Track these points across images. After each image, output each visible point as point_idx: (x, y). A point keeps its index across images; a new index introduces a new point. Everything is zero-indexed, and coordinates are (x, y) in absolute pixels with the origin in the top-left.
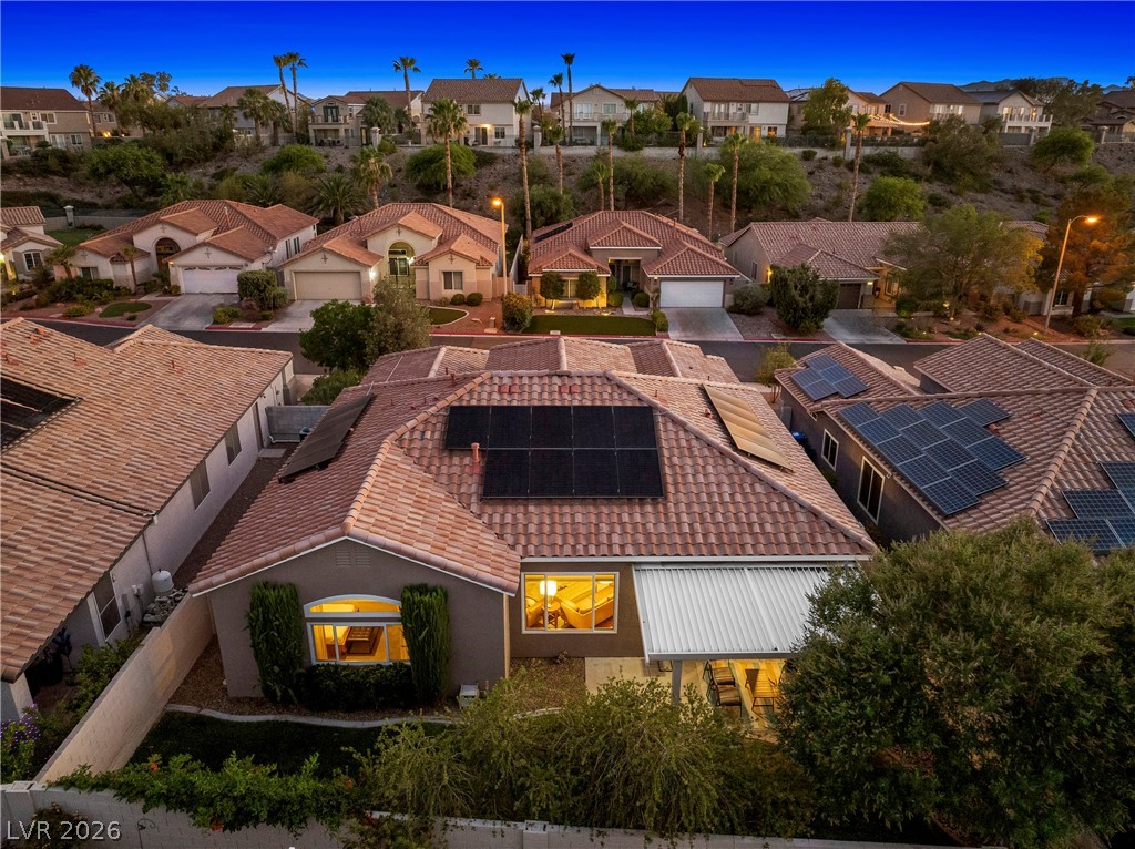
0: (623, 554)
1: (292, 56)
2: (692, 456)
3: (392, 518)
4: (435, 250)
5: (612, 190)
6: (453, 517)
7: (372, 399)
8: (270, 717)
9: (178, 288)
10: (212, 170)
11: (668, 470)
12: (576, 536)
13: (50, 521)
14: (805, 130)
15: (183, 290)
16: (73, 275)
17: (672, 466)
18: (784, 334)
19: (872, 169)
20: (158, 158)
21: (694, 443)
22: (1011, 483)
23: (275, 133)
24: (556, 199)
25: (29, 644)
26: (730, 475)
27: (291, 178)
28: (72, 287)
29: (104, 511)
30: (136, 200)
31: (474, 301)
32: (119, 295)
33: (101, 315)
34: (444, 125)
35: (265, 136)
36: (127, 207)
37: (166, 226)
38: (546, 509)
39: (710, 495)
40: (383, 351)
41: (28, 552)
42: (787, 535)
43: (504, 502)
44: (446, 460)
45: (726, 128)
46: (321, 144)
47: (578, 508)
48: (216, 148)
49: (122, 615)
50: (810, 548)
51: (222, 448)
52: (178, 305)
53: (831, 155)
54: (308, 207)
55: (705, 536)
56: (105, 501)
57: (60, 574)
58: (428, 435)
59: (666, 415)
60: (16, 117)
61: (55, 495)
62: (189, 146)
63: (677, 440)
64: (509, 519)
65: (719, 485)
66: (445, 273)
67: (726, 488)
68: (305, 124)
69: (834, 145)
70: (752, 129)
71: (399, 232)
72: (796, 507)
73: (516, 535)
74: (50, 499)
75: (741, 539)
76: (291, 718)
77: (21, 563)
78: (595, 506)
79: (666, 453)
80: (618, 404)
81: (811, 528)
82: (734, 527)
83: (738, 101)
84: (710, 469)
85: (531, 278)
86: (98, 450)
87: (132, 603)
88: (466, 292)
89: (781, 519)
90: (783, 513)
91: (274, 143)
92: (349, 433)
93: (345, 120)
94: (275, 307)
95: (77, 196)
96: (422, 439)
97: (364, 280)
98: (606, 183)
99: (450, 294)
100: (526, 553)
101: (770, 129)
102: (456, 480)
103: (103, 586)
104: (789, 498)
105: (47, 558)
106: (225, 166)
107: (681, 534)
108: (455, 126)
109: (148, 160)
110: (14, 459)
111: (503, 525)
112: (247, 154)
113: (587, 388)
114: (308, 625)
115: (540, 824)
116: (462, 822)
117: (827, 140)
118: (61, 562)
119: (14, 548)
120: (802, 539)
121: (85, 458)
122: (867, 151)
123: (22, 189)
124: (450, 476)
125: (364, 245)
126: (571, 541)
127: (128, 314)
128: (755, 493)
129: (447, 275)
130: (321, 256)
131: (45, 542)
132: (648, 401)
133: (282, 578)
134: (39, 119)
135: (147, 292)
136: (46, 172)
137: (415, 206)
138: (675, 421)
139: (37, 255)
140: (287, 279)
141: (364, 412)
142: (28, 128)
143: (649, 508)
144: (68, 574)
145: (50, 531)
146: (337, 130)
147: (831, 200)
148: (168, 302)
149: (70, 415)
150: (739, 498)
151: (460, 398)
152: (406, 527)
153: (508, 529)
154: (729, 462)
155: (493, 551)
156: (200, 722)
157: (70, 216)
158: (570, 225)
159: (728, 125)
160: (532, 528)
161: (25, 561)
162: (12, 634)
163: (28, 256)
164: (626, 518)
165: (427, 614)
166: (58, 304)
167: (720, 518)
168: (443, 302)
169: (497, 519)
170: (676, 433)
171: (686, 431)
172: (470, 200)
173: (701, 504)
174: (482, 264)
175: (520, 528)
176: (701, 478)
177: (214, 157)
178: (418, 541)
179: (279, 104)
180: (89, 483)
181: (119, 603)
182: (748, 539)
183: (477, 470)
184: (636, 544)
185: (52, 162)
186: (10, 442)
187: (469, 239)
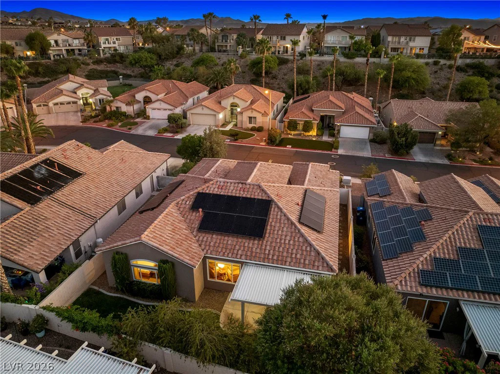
0: (240, 258)
1: (210, 14)
2: (280, 223)
3: (161, 235)
4: (248, 106)
5: (334, 79)
6: (184, 236)
7: (183, 181)
8: (119, 295)
9: (149, 116)
10: (175, 63)
11: (269, 227)
12: (226, 249)
13: (63, 219)
14: (438, 50)
15: (151, 117)
16: (113, 109)
17: (271, 226)
18: (392, 155)
19: (469, 70)
20: (155, 57)
21: (283, 217)
22: (416, 250)
23: (202, 47)
24: (308, 82)
25: (45, 262)
26: (292, 233)
27: (202, 69)
28: (112, 114)
29: (82, 217)
30: (145, 74)
31: (260, 129)
32: (128, 118)
33: (120, 126)
34: (262, 50)
35: (197, 48)
36: (142, 77)
37: (147, 91)
38: (219, 237)
39: (281, 239)
40: (205, 156)
41: (53, 230)
42: (305, 260)
43: (206, 233)
44: (191, 213)
45: (398, 48)
46: (220, 51)
47: (230, 238)
48: (178, 53)
49: (83, 253)
50: (311, 266)
51: (134, 193)
52: (149, 123)
53: (448, 63)
54: (206, 83)
55: (273, 256)
56: (83, 213)
57: (61, 239)
58: (187, 203)
59: (276, 204)
60: (107, 40)
61: (67, 210)
62: (167, 52)
63: (277, 215)
64: (205, 238)
65: (286, 236)
66: (249, 117)
67: (288, 238)
68: (214, 43)
69: (450, 58)
70: (411, 49)
71: (234, 99)
72: (312, 249)
73: (206, 245)
74: (65, 211)
75: (286, 259)
76: (125, 297)
77: (50, 234)
78: (237, 238)
79: (271, 220)
80: (260, 198)
81: (315, 259)
82: (285, 254)
83: (405, 36)
84: (285, 229)
85: (284, 121)
86: (86, 193)
87: (87, 249)
88: (257, 126)
89: (305, 253)
90: (306, 251)
91: (201, 50)
92: (167, 196)
93: (230, 41)
94: (182, 128)
95: (125, 72)
96: (185, 204)
97: (217, 118)
98: (331, 75)
99: (250, 126)
100: (207, 253)
101: (420, 49)
102: (191, 222)
103: (76, 243)
104: (311, 245)
105: (59, 233)
106: (180, 61)
107: (265, 254)
108: (267, 50)
109: (151, 58)
110: (58, 196)
111: (202, 241)
112: (189, 56)
113: (251, 190)
114: (132, 267)
115: (170, 349)
116: (147, 344)
117: (447, 56)
118: (63, 235)
119: (49, 228)
120: (309, 262)
121: (81, 197)
122: (468, 61)
123: (106, 69)
124: (190, 220)
125: (220, 103)
126: (224, 251)
127: (129, 127)
128: (298, 241)
129: (250, 118)
130: (201, 107)
131: (60, 227)
132: (271, 198)
133: (124, 251)
134: (115, 40)
135: (138, 117)
136: (115, 62)
137: (244, 86)
138: (279, 207)
139: (103, 100)
140: (188, 116)
141: (177, 187)
142: (111, 44)
143: (256, 242)
144: (64, 239)
145: (62, 223)
146: (226, 46)
147: (443, 86)
148: (145, 122)
149: (80, 181)
150: (291, 242)
151: (203, 189)
152: (164, 239)
153: (204, 243)
154: (293, 227)
155: (194, 251)
156: (99, 293)
157: (121, 80)
158: (309, 96)
159: (399, 47)
160: (212, 244)
161: (52, 233)
162: (41, 258)
163: (100, 100)
164: (246, 244)
165: (165, 271)
166: (106, 121)
167: (281, 249)
168: (247, 129)
169: (201, 239)
170: (278, 212)
171: (281, 212)
172: (275, 80)
173: (276, 243)
174: (265, 114)
175: (208, 243)
176: (280, 232)
177: (176, 57)
178: (166, 245)
179: (204, 34)
180: (80, 206)
181: (83, 249)
182: (289, 260)
183: (200, 219)
184: (246, 255)
185: (117, 58)
186: (58, 190)
187: (263, 102)
